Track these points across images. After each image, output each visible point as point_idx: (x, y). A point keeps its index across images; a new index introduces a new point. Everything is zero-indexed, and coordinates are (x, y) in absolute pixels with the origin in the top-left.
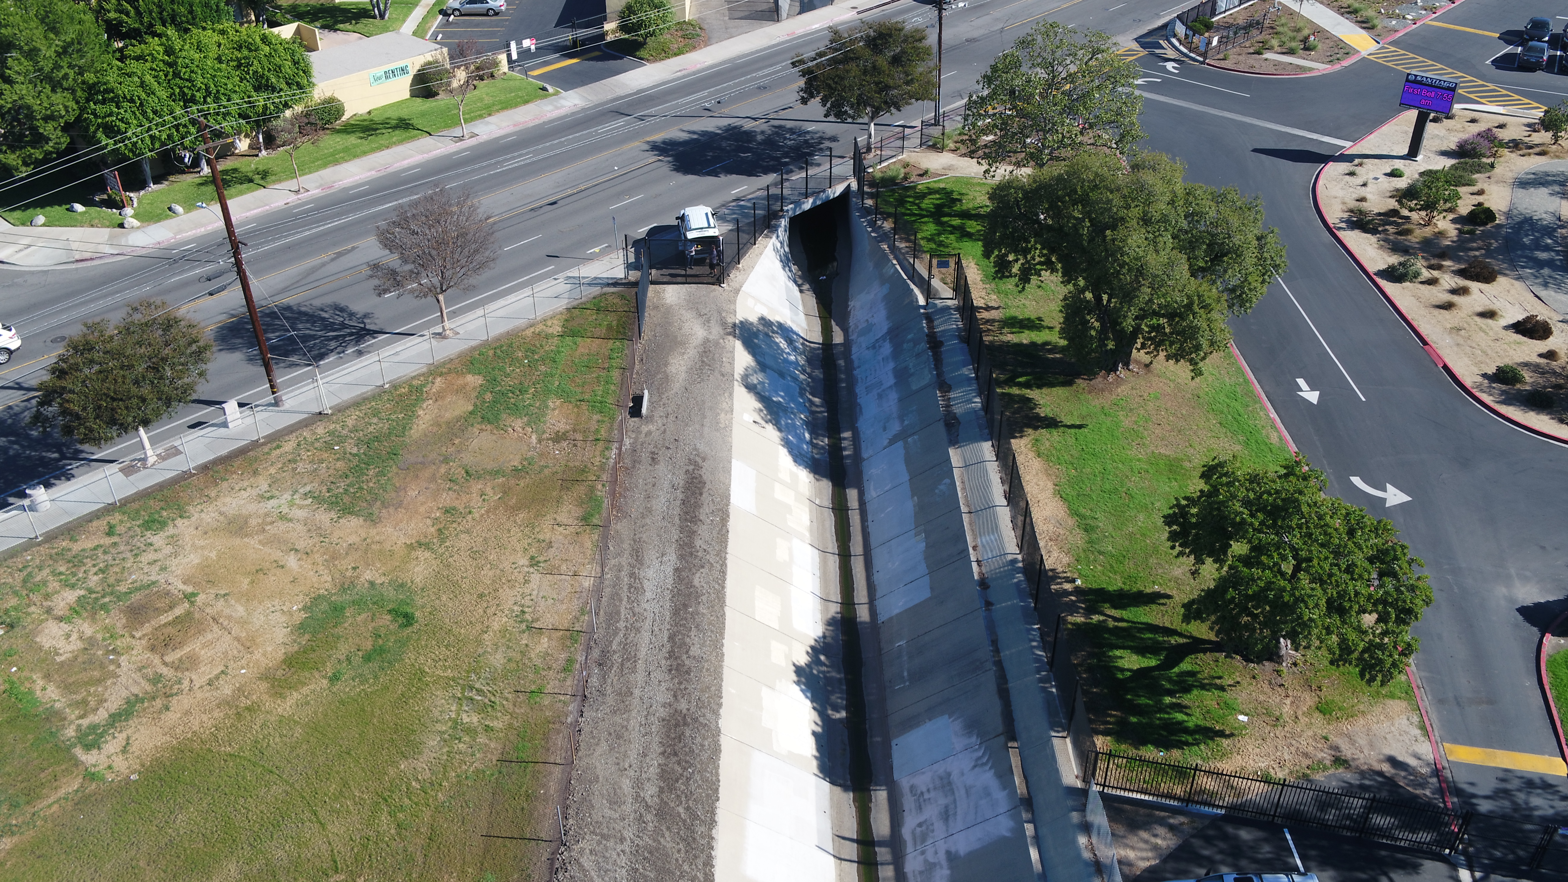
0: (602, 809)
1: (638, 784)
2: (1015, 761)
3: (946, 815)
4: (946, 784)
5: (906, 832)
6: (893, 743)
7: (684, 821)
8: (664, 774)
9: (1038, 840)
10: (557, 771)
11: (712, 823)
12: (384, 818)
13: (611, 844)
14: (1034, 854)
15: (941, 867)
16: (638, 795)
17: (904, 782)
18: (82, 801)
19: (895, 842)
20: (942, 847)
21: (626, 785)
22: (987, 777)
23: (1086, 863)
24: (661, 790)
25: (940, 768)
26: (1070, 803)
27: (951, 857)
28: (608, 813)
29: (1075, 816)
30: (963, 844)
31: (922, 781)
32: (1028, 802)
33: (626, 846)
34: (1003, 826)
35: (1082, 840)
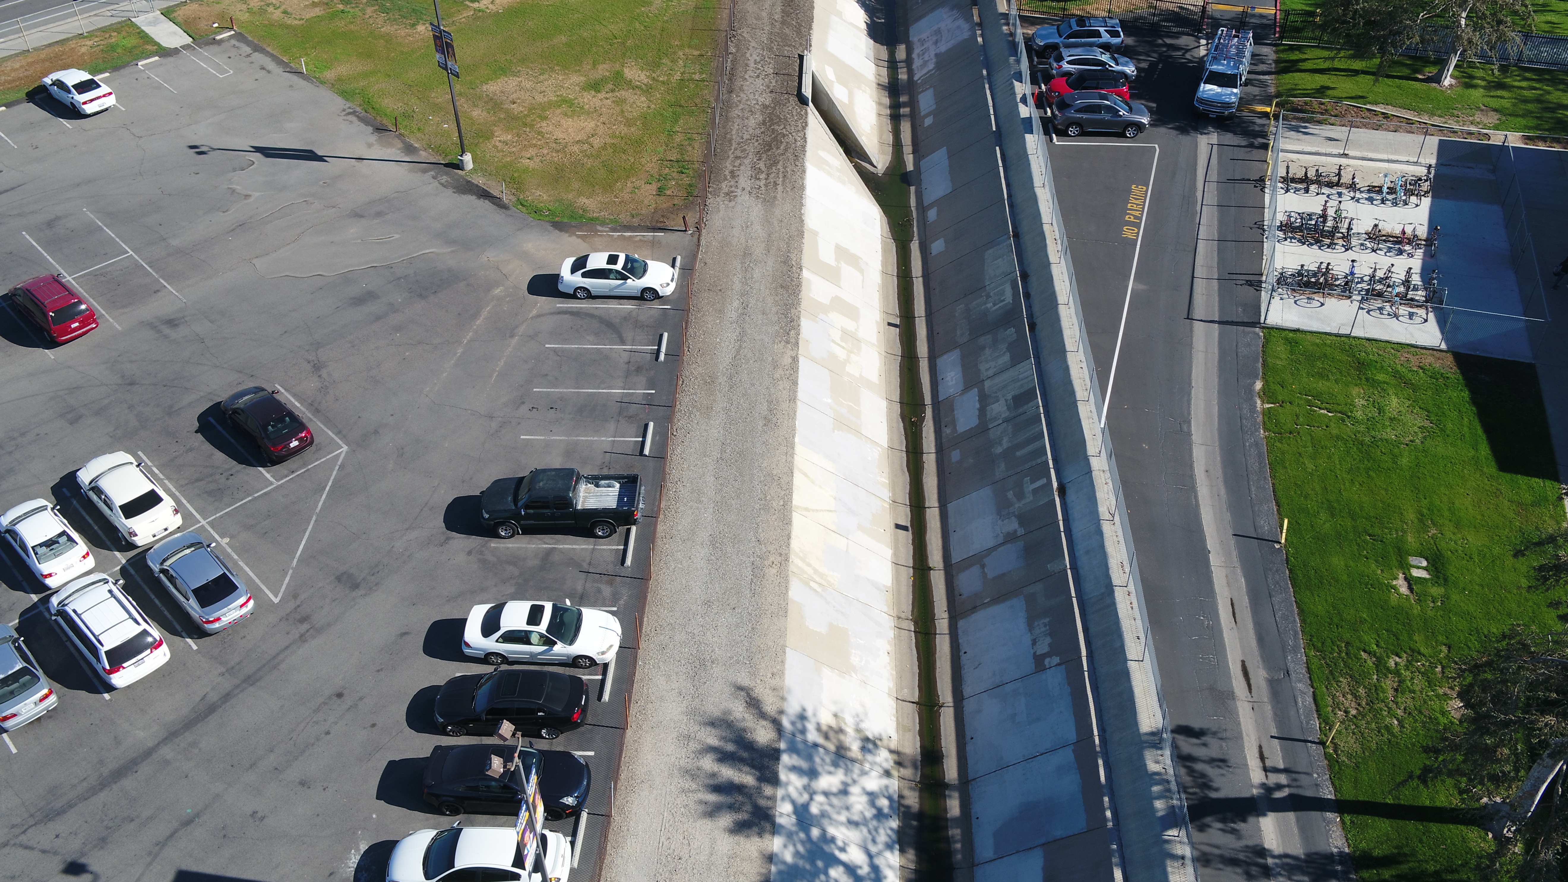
0: (751, 20)
1: (770, 14)
2: (975, 12)
3: (936, 43)
4: (938, 32)
5: (914, 56)
6: (911, 29)
7: (796, 26)
8: (783, 11)
9: (982, 35)
10: (727, 11)
11: (810, 28)
12: (637, 24)
13: (758, 30)
14: (980, 40)
15: (932, 59)
16: (770, 18)
17: (914, 38)
18: (475, 18)
19: (909, 61)
20: (932, 54)
21: (764, 14)
22: (961, 22)
23: (1006, 34)
24: (783, 16)
25: (935, 28)
26: (1001, 18)
27: (936, 55)
28: (755, 22)
29: (1003, 21)
30: (943, 48)
31: (924, 36)
32: (980, 25)
33: (766, 32)
34: (966, 35)
35: (1005, 28)
